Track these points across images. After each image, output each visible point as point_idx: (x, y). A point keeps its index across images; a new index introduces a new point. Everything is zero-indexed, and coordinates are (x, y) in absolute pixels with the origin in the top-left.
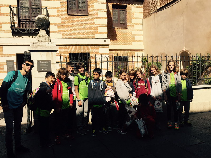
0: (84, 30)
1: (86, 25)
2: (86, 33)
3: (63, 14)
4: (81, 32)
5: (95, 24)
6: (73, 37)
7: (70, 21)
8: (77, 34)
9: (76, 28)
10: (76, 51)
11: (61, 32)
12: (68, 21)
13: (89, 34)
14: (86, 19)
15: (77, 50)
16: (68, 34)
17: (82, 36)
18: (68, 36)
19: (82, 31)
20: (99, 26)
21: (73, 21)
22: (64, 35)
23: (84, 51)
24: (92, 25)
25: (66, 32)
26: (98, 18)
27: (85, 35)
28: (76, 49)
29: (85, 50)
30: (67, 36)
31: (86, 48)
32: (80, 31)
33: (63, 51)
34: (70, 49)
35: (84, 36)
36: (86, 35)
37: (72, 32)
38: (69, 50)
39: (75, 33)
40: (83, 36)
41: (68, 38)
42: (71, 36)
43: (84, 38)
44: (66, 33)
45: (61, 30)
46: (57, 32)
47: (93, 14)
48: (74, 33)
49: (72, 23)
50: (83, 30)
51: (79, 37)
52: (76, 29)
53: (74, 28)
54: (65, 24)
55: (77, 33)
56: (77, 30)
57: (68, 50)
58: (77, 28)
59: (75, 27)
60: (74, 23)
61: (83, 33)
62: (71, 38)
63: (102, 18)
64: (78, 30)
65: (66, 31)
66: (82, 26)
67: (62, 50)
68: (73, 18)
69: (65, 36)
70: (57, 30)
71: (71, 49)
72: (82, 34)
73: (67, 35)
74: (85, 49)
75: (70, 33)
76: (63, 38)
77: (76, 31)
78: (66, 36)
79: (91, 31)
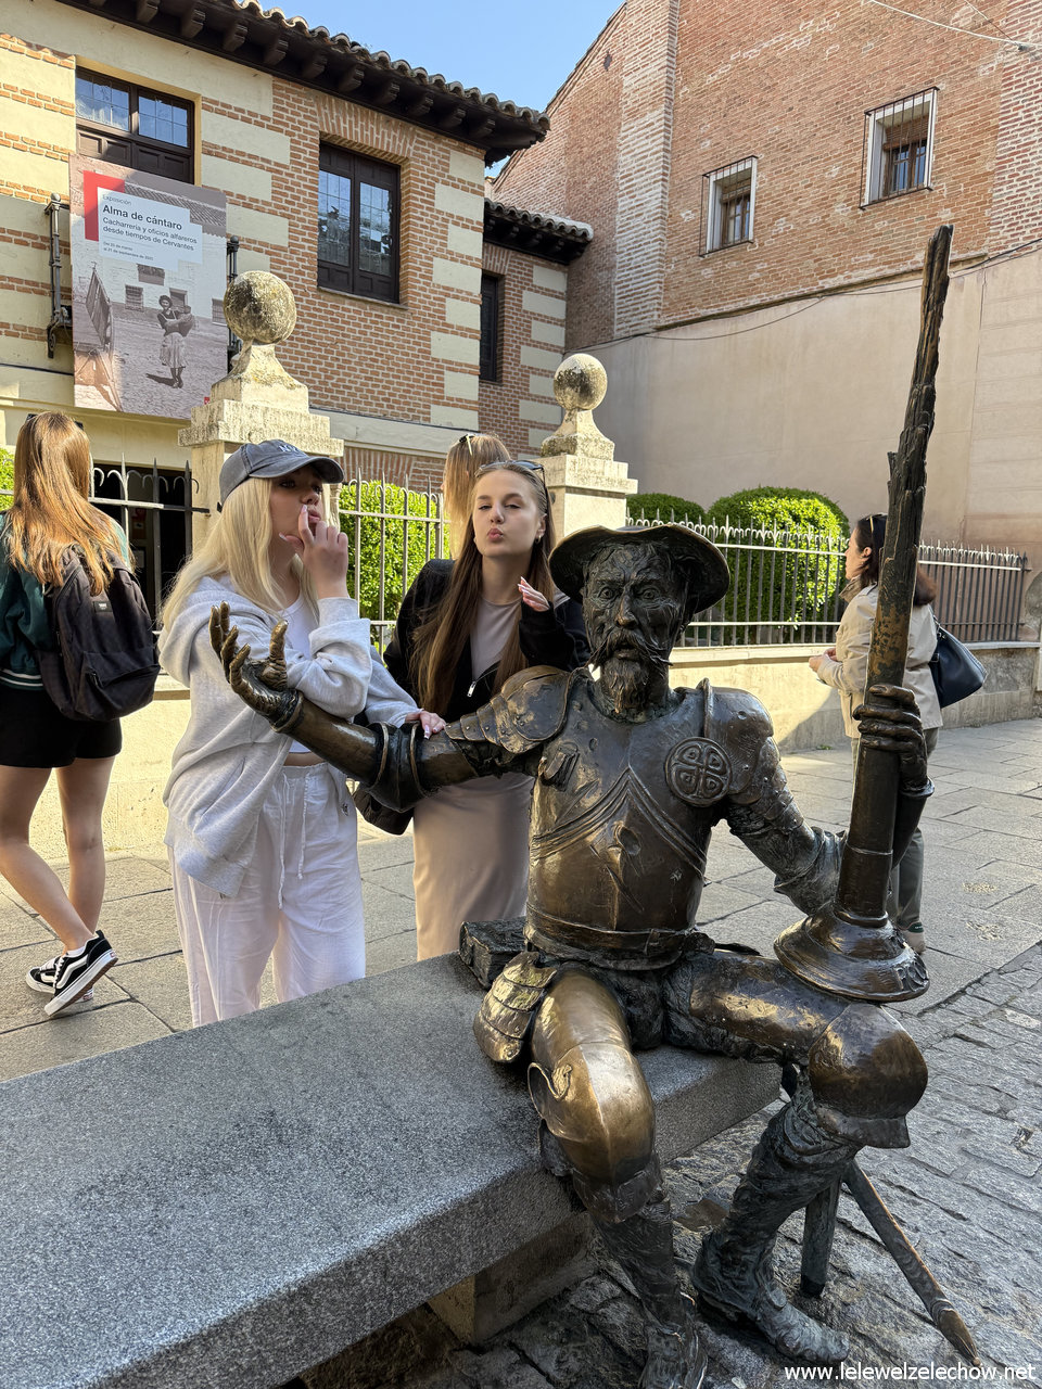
0: (387, 375)
1: (396, 352)
2: (395, 395)
3: (300, 283)
4: (374, 386)
5: (433, 355)
6: (338, 405)
7: (330, 322)
8: (353, 391)
9: (350, 362)
12: (320, 324)
13: (405, 397)
14: (398, 327)
17: (374, 407)
19: (377, 380)
20: (449, 369)
21: (340, 324)
24: (420, 359)
26: (446, 328)
27: (387, 400)
31: (392, 467)
32: (371, 379)
35: (385, 404)
36: (395, 401)
37: (334, 381)
39: (347, 384)
40: (382, 406)
42: (329, 400)
43: (385, 417)
47: (425, 308)
48: (345, 387)
49: (336, 334)
50: (380, 377)
51: (362, 405)
52: (353, 365)
53: (345, 361)
54: (303, 334)
55: (357, 389)
56: (358, 373)
58: (356, 363)
59: (346, 358)
60: (343, 335)
61: (380, 389)
62: (329, 408)
63: (463, 332)
64: (362, 371)
65: (309, 368)
66: (377, 354)
68: (344, 309)
72: (376, 395)
75: (326, 383)
77: (352, 378)
79: (413, 386)
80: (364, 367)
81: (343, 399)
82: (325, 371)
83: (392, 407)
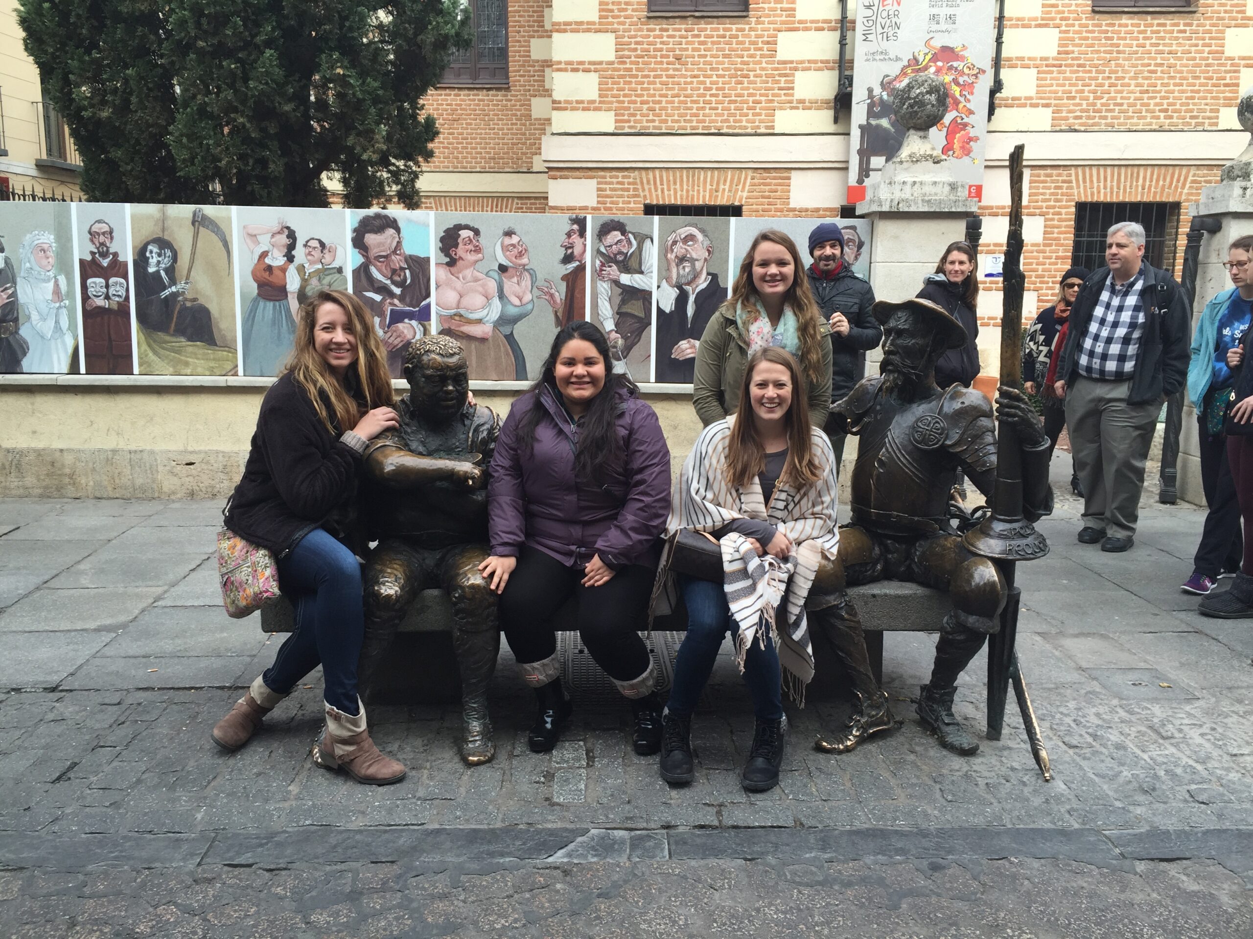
0: (1168, 85)
1: (1180, 59)
2: (1174, 104)
3: (1073, 8)
4: (1149, 98)
5: (1226, 54)
6: (1107, 125)
7: (1104, 41)
8: (1125, 107)
9: (1124, 78)
10: (1112, 193)
11: (1049, 98)
12: (1093, 46)
13: (1188, 104)
14: (1185, 31)
15: (1118, 188)
16: (1082, 111)
17: (1148, 120)
18: (1084, 120)
19: (1154, 92)
20: (1247, 66)
21: (1115, 42)
22: (1064, 114)
23: (1155, 193)
24: (1210, 61)
25: (1074, 98)
26: (1245, 21)
27: (1166, 111)
28: (1112, 181)
29: (1159, 190)
30: (1076, 118)
31: (1164, 180)
32: (1147, 92)
33: (1052, 194)
34: (1084, 181)
35: (1162, 115)
36: (1175, 111)
37: (1104, 101)
38: (1078, 187)
39: (1119, 101)
40: (1158, 118)
41: (1083, 128)
42: (1097, 120)
43: (1160, 129)
44: (1074, 105)
45: (1050, 92)
46: (1031, 98)
48: (1115, 104)
49: (1111, 52)
50: (1158, 88)
51: (1135, 120)
52: (1126, 81)
53: (1117, 79)
54: (1073, 59)
55: (1129, 105)
56: (1132, 88)
57: (1071, 188)
58: (1131, 78)
59: (1120, 74)
60: (1119, 52)
61: (1158, 100)
62: (1096, 128)
64: (1137, 85)
65: (1077, 92)
66: (1156, 65)
67: (1044, 188)
68: (1119, 25)
69: (1066, 119)
70: (1032, 91)
71: (1091, 181)
72: (1152, 107)
73: (1078, 114)
74: (1161, 183)
75: (1094, 105)
76: (1058, 128)
77: (1125, 95)
78: (1071, 121)
79: (1199, 92)
80: (1140, 81)
81: (1113, 118)
82: (1095, 92)
83: (1171, 117)
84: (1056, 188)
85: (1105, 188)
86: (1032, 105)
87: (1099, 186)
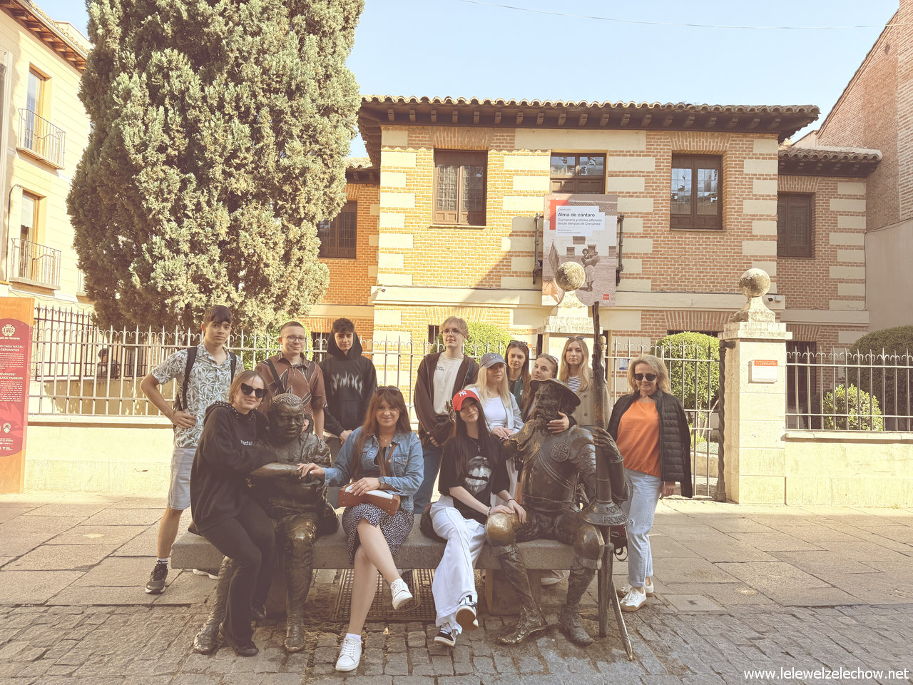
0: (713, 269)
1: (719, 256)
2: (718, 279)
3: (660, 228)
4: (704, 276)
5: (744, 254)
6: (682, 289)
7: (677, 246)
9: (689, 265)
10: (687, 326)
11: (650, 275)
12: (671, 248)
13: (725, 280)
14: (720, 242)
15: (691, 323)
16: (667, 281)
17: (704, 287)
18: (669, 286)
19: (706, 272)
20: (755, 260)
21: (683, 246)
22: (658, 283)
23: (711, 326)
24: (735, 257)
25: (663, 275)
26: (753, 237)
27: (713, 283)
28: (687, 319)
29: (713, 325)
30: (664, 285)
31: (715, 319)
32: (702, 272)
33: (654, 325)
34: (672, 319)
36: (718, 283)
37: (679, 277)
38: (668, 321)
39: (687, 277)
40: (709, 286)
41: (668, 291)
42: (676, 287)
43: (711, 292)
44: (663, 278)
45: (650, 271)
46: (639, 274)
47: (738, 229)
48: (685, 279)
49: (681, 252)
50: (708, 271)
51: (697, 287)
53: (686, 265)
54: (661, 254)
55: (693, 279)
56: (694, 270)
57: (665, 322)
58: (693, 265)
59: (687, 263)
60: (685, 251)
61: (708, 277)
62: (676, 291)
63: (765, 238)
64: (697, 269)
65: (664, 272)
66: (706, 259)
67: (649, 322)
68: (685, 238)
69: (659, 285)
70: (640, 271)
72: (705, 280)
73: (666, 283)
75: (674, 278)
76: (655, 290)
77: (690, 274)
78: (662, 287)
79: (730, 273)
80: (698, 267)
81: (685, 285)
82: (674, 272)
83: (716, 286)
84: (656, 322)
85: (683, 323)
86: (640, 278)
87: (679, 322)
